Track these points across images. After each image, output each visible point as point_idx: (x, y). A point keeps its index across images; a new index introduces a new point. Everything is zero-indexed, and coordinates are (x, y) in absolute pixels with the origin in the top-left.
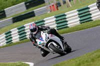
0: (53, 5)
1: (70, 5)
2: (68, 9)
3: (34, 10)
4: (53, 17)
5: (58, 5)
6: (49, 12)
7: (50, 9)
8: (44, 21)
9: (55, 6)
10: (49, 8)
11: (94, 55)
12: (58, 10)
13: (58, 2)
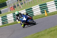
0: (11, 7)
1: (21, 7)
2: (20, 9)
3: (1, 10)
4: (12, 14)
5: (15, 7)
6: (9, 11)
7: (10, 10)
8: (7, 16)
9: (13, 8)
10: (9, 8)
11: (35, 36)
12: (14, 10)
13: (14, 5)
